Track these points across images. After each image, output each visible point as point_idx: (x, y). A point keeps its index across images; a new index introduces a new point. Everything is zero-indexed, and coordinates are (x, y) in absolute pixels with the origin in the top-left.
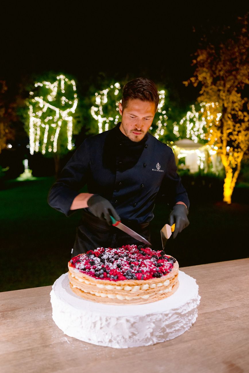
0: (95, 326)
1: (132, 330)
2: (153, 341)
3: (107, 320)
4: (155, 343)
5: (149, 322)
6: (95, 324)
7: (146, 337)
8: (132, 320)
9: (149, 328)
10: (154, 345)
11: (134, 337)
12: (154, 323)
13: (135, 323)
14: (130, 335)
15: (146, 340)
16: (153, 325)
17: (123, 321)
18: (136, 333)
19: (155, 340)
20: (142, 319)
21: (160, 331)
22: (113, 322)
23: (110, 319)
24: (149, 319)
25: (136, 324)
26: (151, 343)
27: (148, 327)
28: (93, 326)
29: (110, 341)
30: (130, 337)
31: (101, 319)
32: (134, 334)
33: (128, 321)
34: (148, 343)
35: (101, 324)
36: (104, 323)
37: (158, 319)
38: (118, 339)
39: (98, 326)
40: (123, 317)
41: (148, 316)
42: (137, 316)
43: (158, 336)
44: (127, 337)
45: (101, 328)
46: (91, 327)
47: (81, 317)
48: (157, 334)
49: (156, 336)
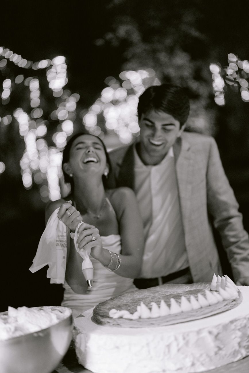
0: (169, 351)
1: (218, 343)
2: (242, 354)
3: (184, 339)
4: (244, 355)
5: (234, 330)
6: (169, 346)
7: (233, 350)
8: (215, 331)
9: (235, 337)
10: (244, 358)
11: (220, 352)
12: (239, 330)
13: (218, 334)
14: (216, 349)
15: (234, 354)
16: (239, 334)
17: (205, 334)
18: (222, 346)
19: (244, 353)
20: (225, 327)
21: (247, 340)
22: (193, 338)
23: (188, 335)
24: (233, 326)
25: (220, 336)
26: (239, 357)
27: (233, 337)
28: (167, 350)
29: (193, 365)
30: (216, 353)
31: (176, 339)
32: (220, 349)
33: (210, 333)
34: (237, 356)
35: (178, 345)
36: (182, 342)
37: (243, 325)
38: (202, 359)
39: (174, 349)
40: (203, 329)
41: (232, 322)
42: (219, 325)
43: (246, 347)
44: (212, 354)
45: (179, 350)
46: (164, 353)
47: (148, 344)
48: (245, 344)
49: (244, 347)
